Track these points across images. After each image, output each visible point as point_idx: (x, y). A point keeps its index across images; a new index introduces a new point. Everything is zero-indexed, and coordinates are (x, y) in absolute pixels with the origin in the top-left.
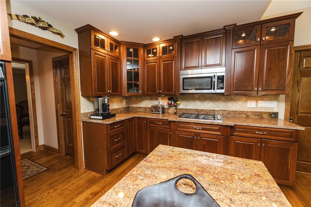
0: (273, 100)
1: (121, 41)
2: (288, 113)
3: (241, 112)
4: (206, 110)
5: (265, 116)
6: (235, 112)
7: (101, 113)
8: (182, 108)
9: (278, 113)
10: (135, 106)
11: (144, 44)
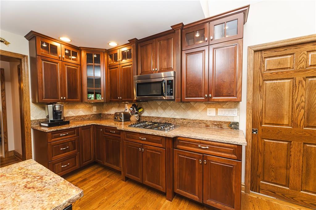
0: (233, 107)
1: (80, 47)
2: (250, 124)
3: (200, 121)
4: (167, 118)
5: (225, 126)
6: (195, 121)
7: (51, 121)
8: (146, 116)
9: (238, 123)
10: (106, 113)
11: (106, 50)
